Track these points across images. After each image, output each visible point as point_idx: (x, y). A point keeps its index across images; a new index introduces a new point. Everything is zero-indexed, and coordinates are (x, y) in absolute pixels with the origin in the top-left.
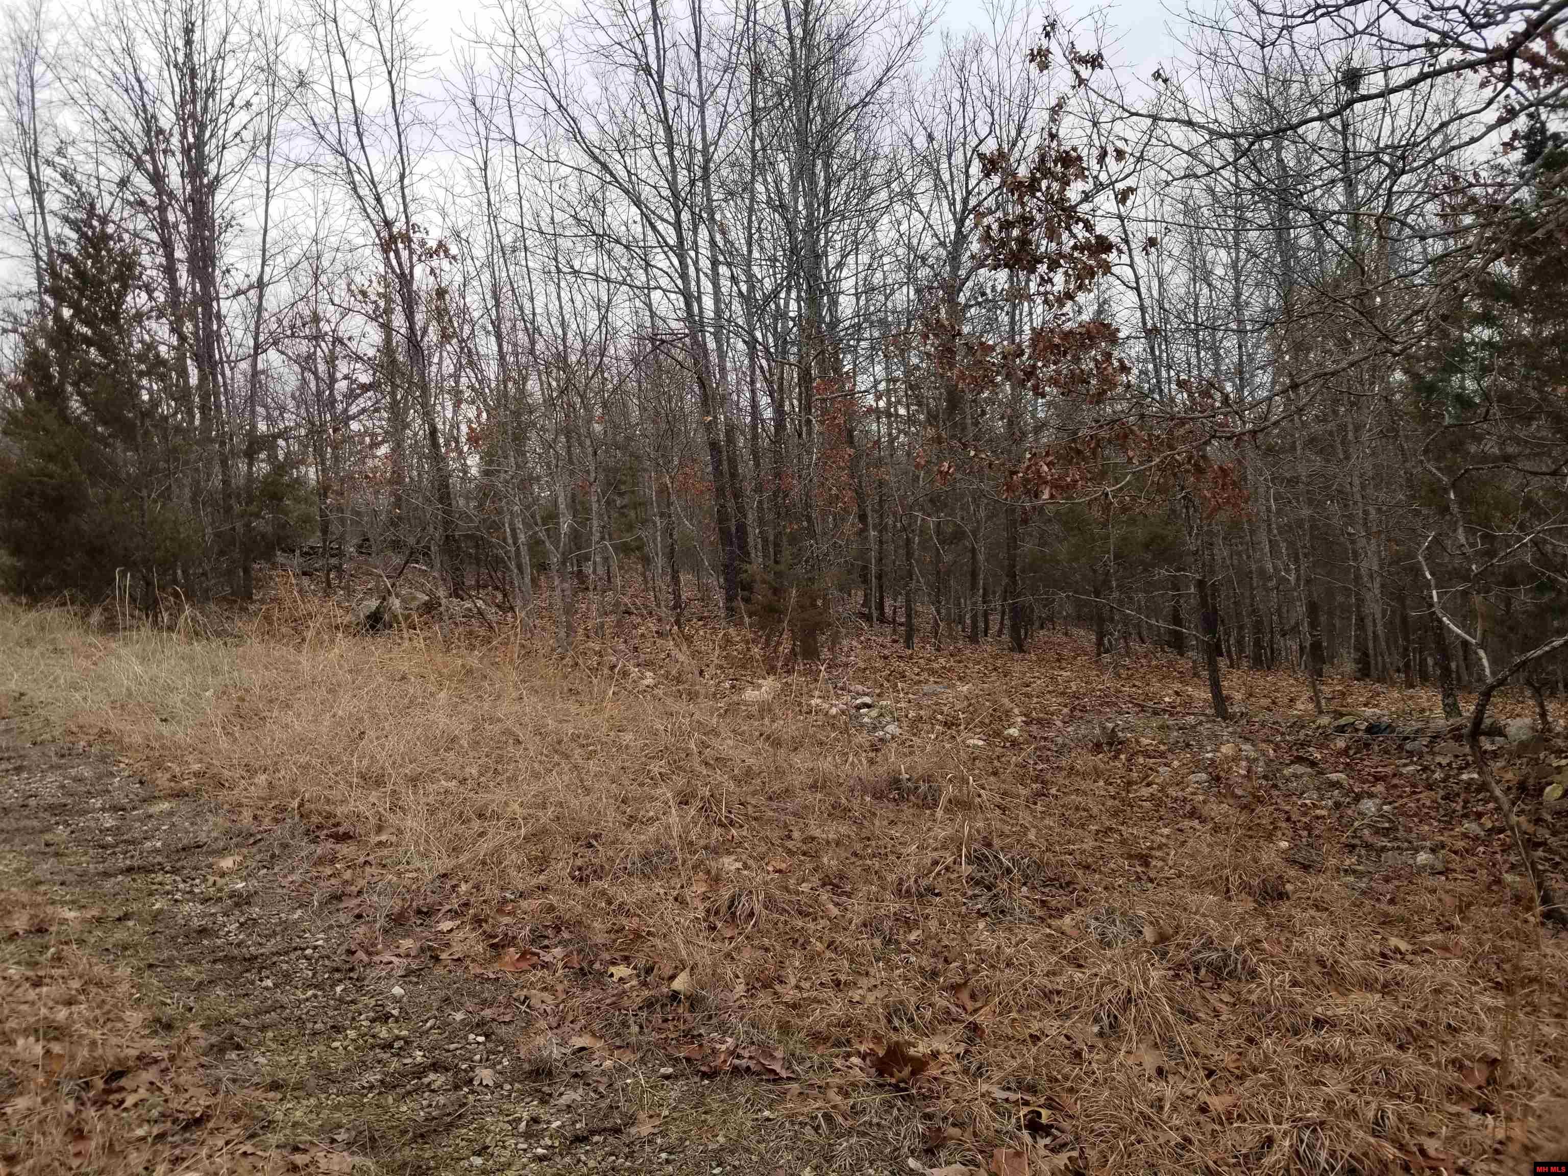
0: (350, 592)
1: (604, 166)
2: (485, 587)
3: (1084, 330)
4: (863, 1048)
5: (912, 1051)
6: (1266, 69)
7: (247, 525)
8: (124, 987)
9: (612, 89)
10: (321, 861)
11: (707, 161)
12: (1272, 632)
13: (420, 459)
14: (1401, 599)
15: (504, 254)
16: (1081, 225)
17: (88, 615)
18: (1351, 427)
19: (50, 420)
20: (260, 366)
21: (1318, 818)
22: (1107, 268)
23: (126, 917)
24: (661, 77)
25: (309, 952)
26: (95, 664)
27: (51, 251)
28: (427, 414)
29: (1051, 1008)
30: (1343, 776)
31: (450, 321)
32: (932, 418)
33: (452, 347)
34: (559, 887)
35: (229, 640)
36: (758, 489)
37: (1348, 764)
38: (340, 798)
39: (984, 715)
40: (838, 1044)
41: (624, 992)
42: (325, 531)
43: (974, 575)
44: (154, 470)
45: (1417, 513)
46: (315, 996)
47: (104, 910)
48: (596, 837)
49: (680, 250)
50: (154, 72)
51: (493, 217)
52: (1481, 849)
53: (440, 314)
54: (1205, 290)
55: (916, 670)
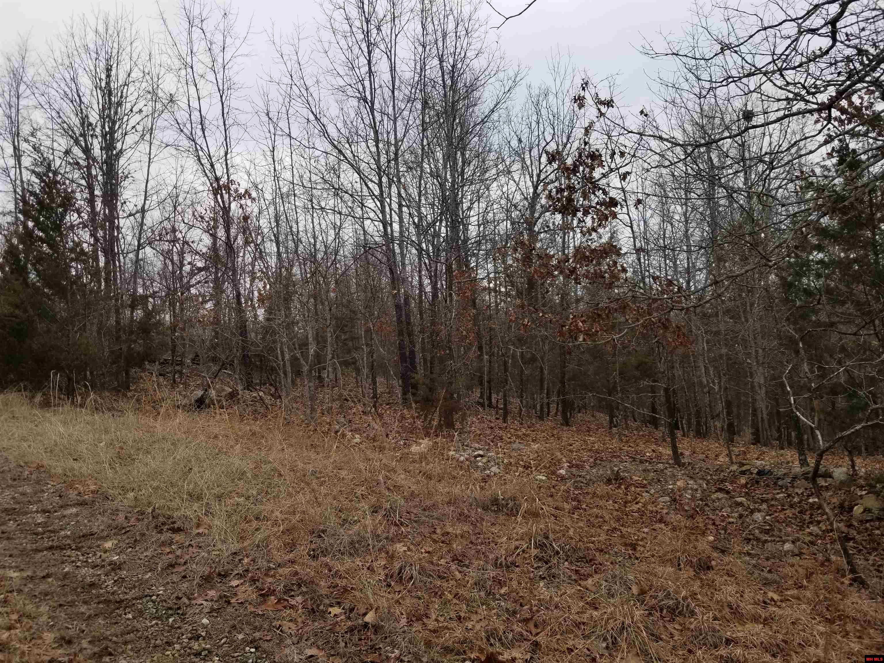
0: (186, 386)
1: (340, 152)
2: (265, 384)
3: (602, 249)
4: (472, 656)
5: (500, 658)
6: (701, 109)
7: (129, 347)
8: (44, 618)
9: (345, 109)
10: (163, 544)
11: (397, 150)
12: (706, 417)
13: (229, 310)
14: (776, 400)
15: (282, 198)
16: (601, 191)
17: (33, 397)
18: (748, 304)
19: (17, 285)
20: (140, 256)
21: (730, 523)
22: (614, 216)
23: (48, 576)
24: (373, 103)
25: (154, 598)
26: (36, 426)
27: (23, 189)
28: (235, 285)
29: (580, 633)
30: (744, 499)
31: (250, 234)
32: (519, 294)
33: (251, 248)
34: (301, 560)
35: (116, 413)
36: (422, 331)
37: (746, 493)
38: (176, 506)
39: (545, 462)
40: (458, 653)
41: (337, 622)
42: (173, 351)
43: (542, 381)
44: (77, 314)
45: (783, 353)
46: (157, 624)
47: (35, 572)
48: (324, 531)
49: (381, 199)
50: (88, 92)
51: (276, 178)
52: (820, 541)
53: (245, 230)
54: (669, 227)
55: (509, 435)
